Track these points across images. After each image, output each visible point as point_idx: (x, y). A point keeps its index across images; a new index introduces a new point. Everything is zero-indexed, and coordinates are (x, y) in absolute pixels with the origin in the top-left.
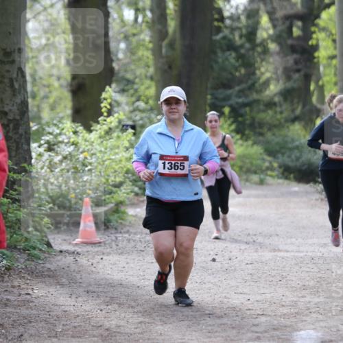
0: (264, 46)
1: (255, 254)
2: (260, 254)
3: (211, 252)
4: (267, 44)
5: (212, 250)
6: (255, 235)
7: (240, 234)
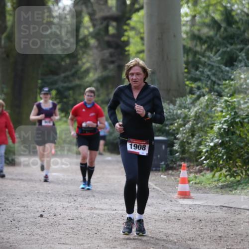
0: (85, 41)
2: (79, 211)
3: (39, 210)
5: (40, 208)
6: (76, 196)
7: (63, 195)
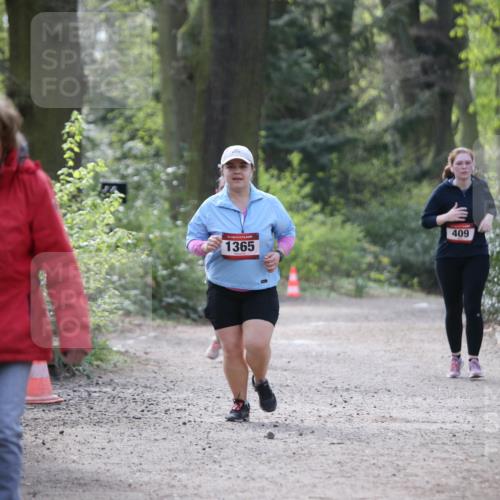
0: (366, 40)
2: (356, 425)
3: (266, 422)
4: (372, 35)
5: (267, 418)
6: (347, 390)
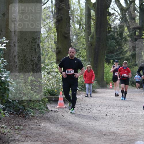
1: (121, 113)
4: (127, 38)
5: (106, 111)
6: (121, 106)
